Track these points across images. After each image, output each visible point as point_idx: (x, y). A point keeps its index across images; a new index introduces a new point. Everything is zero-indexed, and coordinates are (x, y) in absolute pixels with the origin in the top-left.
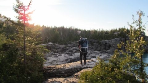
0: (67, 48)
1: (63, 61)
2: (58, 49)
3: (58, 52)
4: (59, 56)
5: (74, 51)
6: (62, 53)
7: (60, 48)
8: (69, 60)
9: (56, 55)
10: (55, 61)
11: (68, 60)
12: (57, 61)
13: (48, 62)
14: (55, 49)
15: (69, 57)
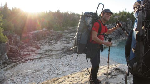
0: (64, 34)
1: (59, 50)
2: (54, 36)
3: (53, 40)
4: (54, 44)
5: (71, 38)
6: (58, 40)
7: (56, 34)
8: (66, 48)
9: (51, 43)
10: (49, 50)
11: (64, 48)
12: (51, 51)
13: (41, 52)
14: (50, 36)
15: (65, 45)
